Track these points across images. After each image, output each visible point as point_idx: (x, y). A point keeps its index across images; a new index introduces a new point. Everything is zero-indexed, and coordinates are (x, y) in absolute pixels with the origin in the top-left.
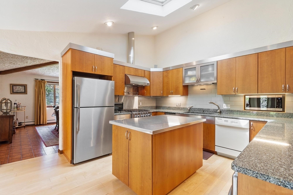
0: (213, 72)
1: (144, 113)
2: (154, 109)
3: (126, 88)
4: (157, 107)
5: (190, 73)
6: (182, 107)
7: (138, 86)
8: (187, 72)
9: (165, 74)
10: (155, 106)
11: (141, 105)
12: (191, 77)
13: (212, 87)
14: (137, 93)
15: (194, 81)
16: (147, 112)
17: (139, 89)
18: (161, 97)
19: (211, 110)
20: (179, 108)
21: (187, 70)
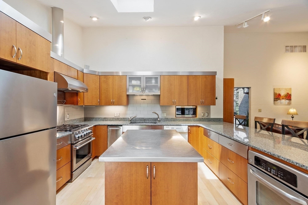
0: (156, 84)
4: (86, 119)
5: (134, 82)
6: (121, 117)
7: (65, 91)
8: (131, 81)
9: (103, 79)
10: (84, 117)
11: (68, 117)
12: (134, 86)
13: (152, 98)
14: (64, 102)
15: (138, 91)
17: (67, 96)
18: (97, 106)
19: (151, 119)
20: (118, 118)
21: (131, 79)
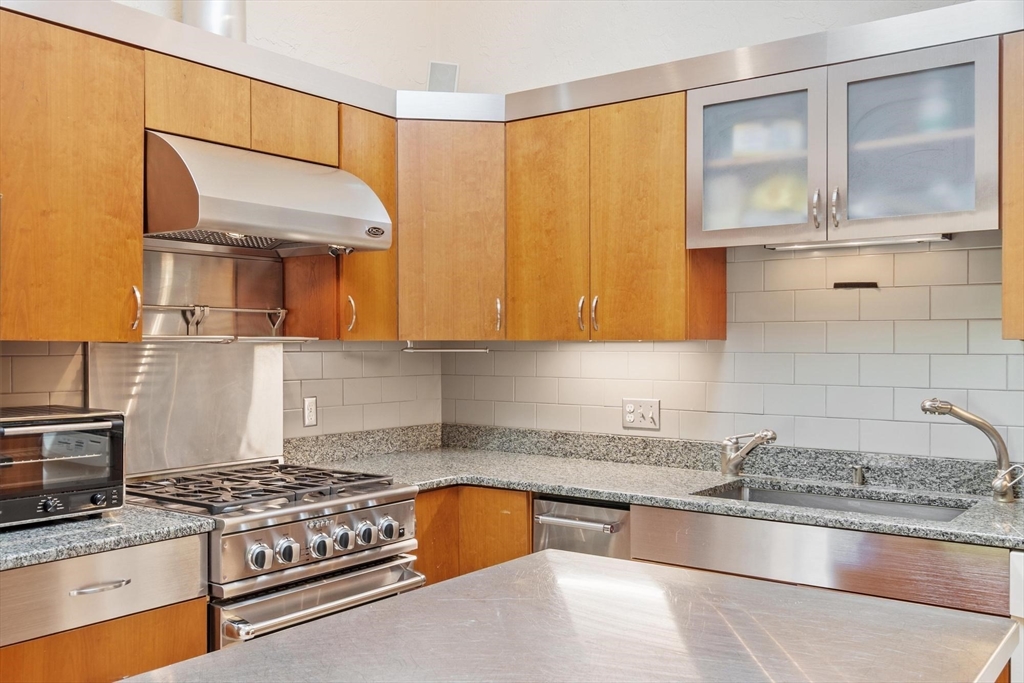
0: (961, 133)
1: (341, 511)
2: (429, 449)
3: (168, 264)
4: (453, 437)
5: (749, 141)
6: (669, 432)
7: (283, 252)
8: (726, 137)
9: (528, 143)
10: (439, 420)
11: (310, 418)
12: (754, 174)
13: (944, 264)
14: (272, 318)
15: (785, 211)
16: (371, 498)
17: (296, 274)
18: (495, 347)
19: (930, 465)
20: (645, 443)
21: (724, 113)
